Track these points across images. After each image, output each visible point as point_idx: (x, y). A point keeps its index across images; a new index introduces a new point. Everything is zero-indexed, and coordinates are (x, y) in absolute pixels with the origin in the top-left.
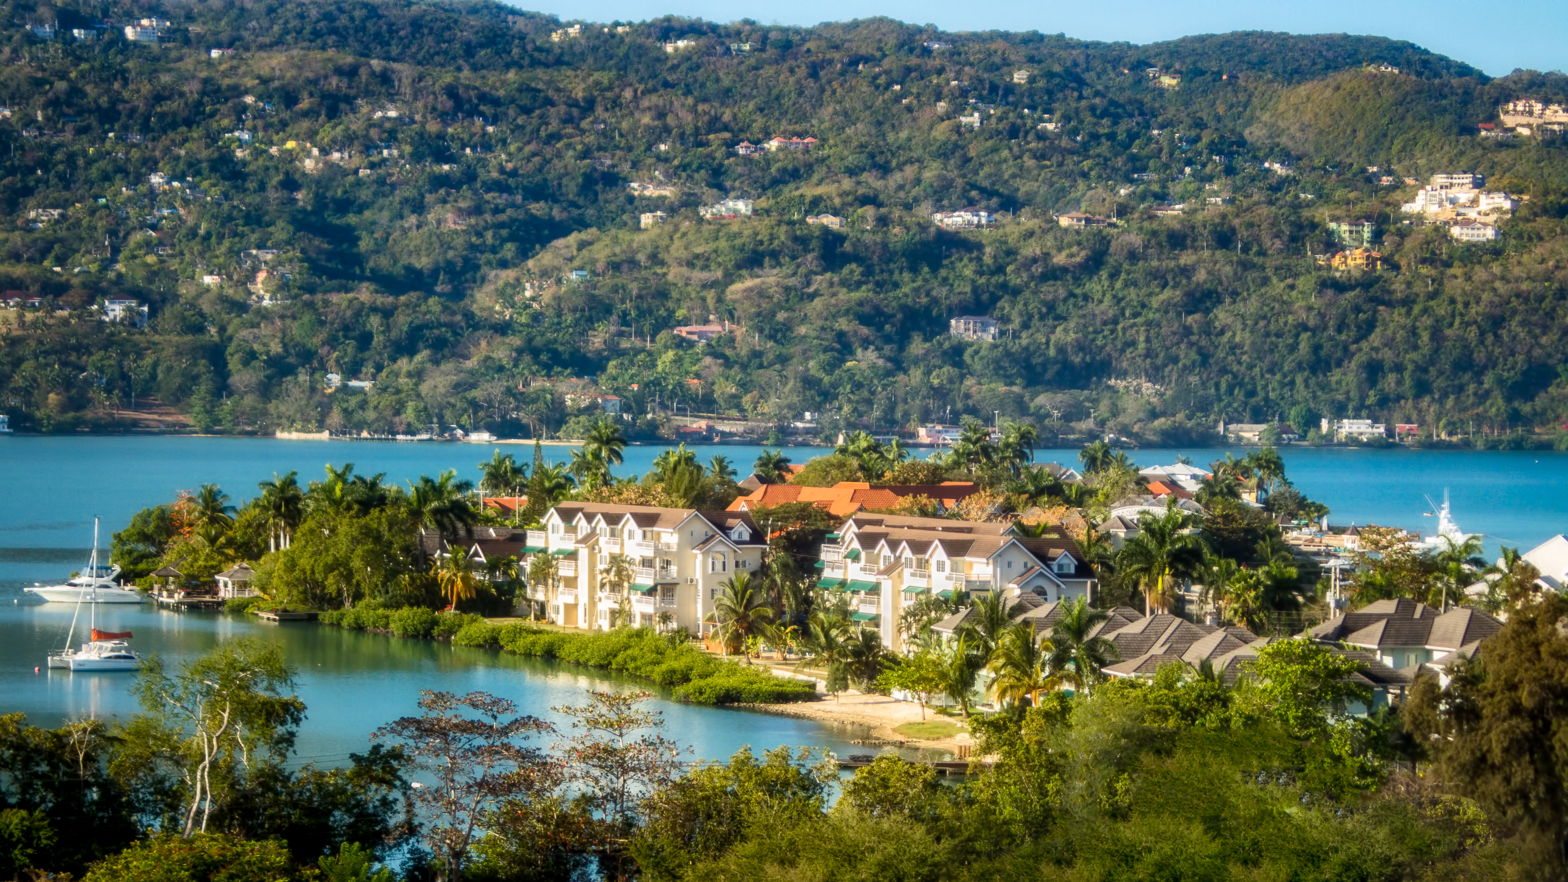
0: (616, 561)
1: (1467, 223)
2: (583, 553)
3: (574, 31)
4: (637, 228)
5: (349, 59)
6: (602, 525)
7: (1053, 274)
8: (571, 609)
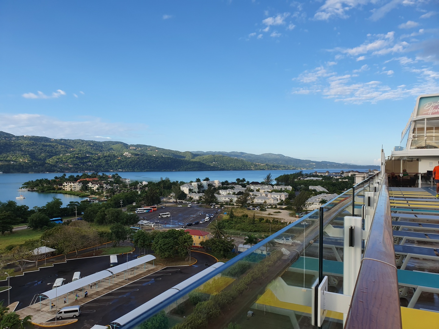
0: (71, 186)
1: (128, 156)
2: (68, 185)
3: (53, 140)
4: (60, 156)
5: (33, 142)
6: (69, 183)
7: (95, 159)
8: (67, 189)
